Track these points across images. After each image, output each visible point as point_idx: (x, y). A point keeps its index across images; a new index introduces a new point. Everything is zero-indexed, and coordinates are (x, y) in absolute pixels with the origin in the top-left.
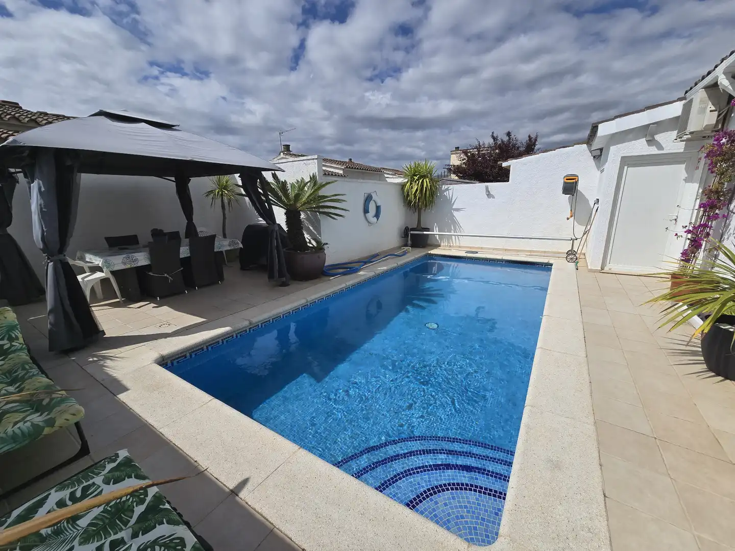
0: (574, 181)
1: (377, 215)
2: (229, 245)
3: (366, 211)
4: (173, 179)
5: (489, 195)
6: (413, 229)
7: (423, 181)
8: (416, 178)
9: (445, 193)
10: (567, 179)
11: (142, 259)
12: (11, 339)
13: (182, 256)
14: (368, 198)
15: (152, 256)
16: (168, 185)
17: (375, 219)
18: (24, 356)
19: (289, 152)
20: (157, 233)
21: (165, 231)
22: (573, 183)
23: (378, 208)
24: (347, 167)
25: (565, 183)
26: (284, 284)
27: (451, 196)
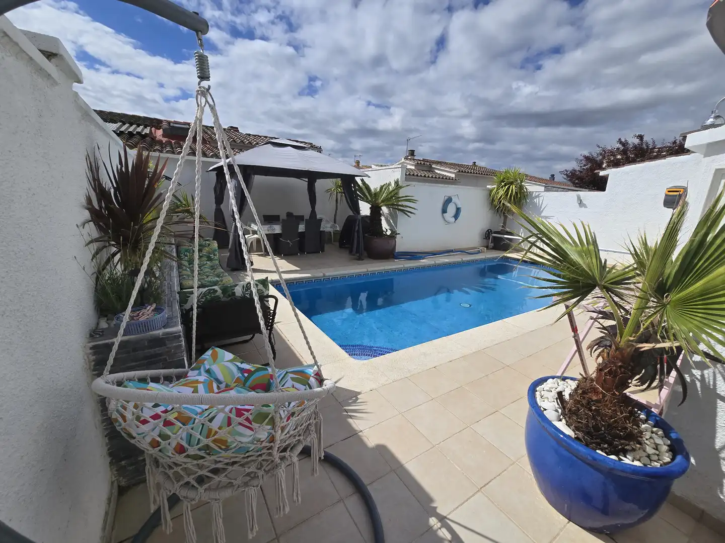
0: (678, 193)
1: (456, 216)
2: (331, 227)
3: (444, 211)
4: (307, 180)
5: (581, 203)
6: (495, 233)
7: (510, 187)
8: (503, 184)
9: (535, 200)
10: (669, 192)
11: (277, 229)
12: (215, 255)
13: (300, 231)
14: (449, 201)
15: (283, 228)
16: (303, 183)
17: (453, 219)
18: (217, 262)
19: (413, 157)
20: (289, 215)
21: (295, 214)
22: (676, 196)
23: (458, 210)
24: (459, 171)
25: (666, 195)
26: (360, 259)
27: (540, 203)
